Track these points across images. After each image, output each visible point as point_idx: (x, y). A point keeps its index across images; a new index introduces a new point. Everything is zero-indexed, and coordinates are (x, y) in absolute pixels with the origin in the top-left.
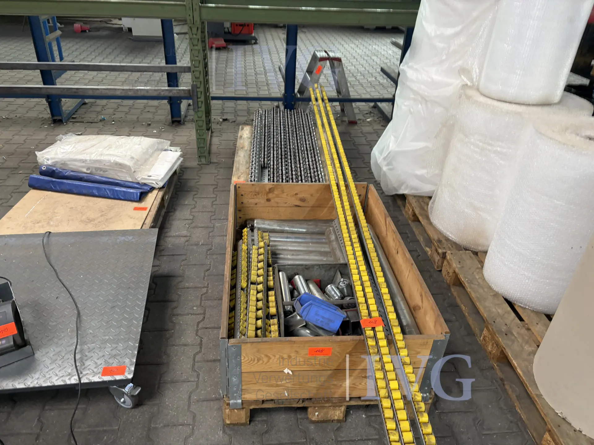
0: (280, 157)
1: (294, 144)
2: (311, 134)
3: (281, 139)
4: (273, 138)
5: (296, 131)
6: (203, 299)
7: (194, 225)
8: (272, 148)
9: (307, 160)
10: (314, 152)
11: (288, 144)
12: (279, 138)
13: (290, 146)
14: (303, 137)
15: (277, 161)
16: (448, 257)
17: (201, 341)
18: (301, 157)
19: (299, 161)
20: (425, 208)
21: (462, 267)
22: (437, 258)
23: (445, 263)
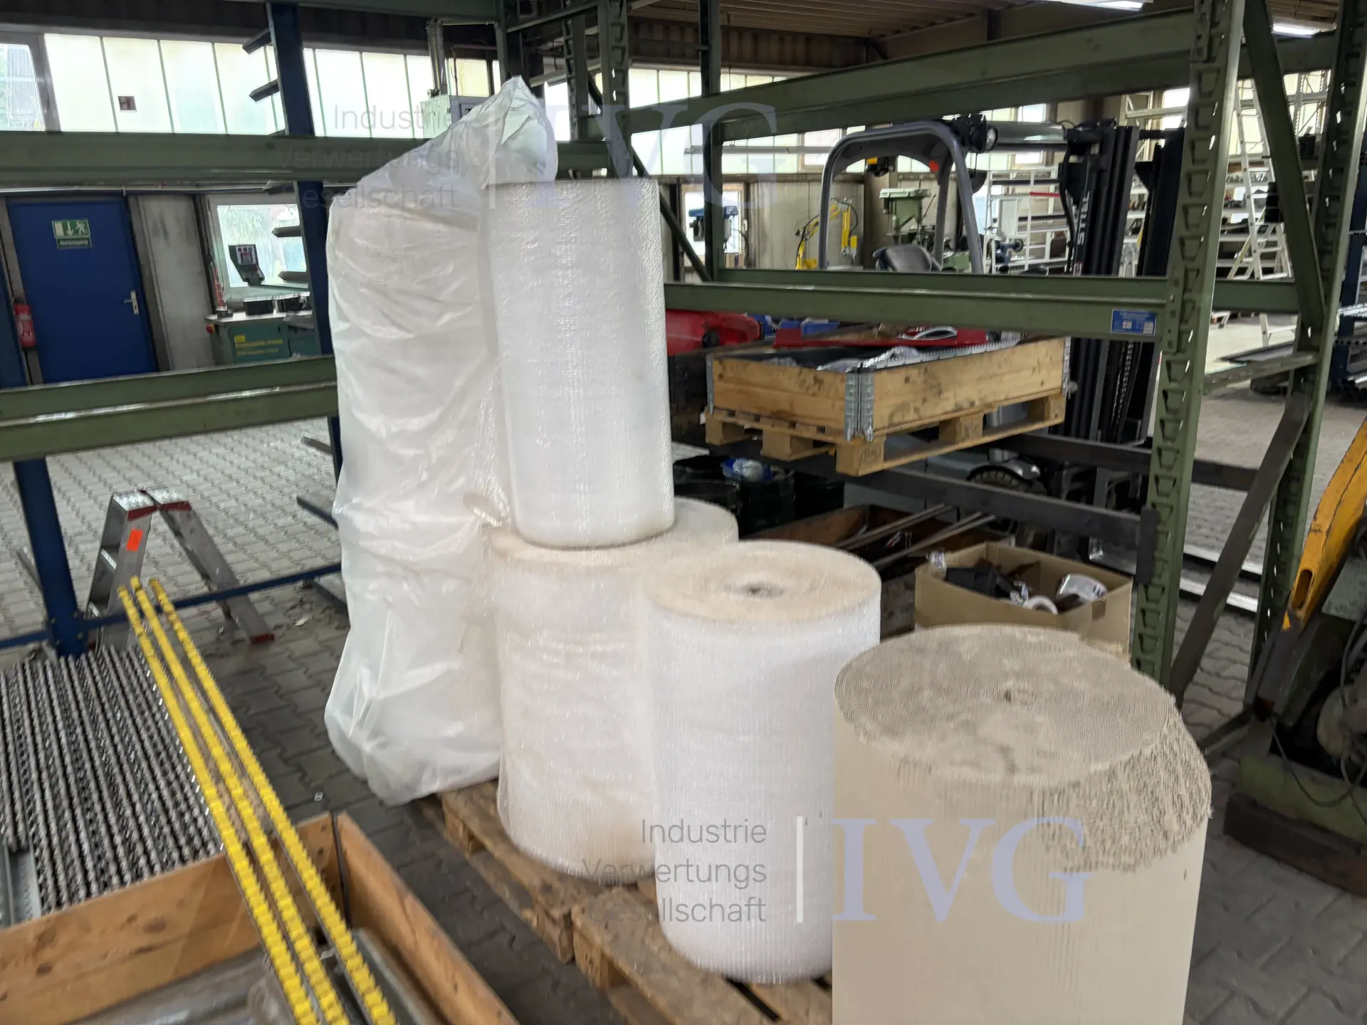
0: (65, 803)
1: (102, 750)
2: (150, 708)
3: (60, 747)
4: (36, 753)
5: (103, 711)
8: (36, 786)
9: (151, 787)
10: (169, 757)
11: (85, 756)
12: (55, 746)
13: (91, 759)
14: (129, 722)
15: (59, 819)
16: (578, 922)
18: (132, 785)
19: (129, 795)
20: (492, 812)
21: (616, 937)
22: (555, 933)
23: (576, 938)
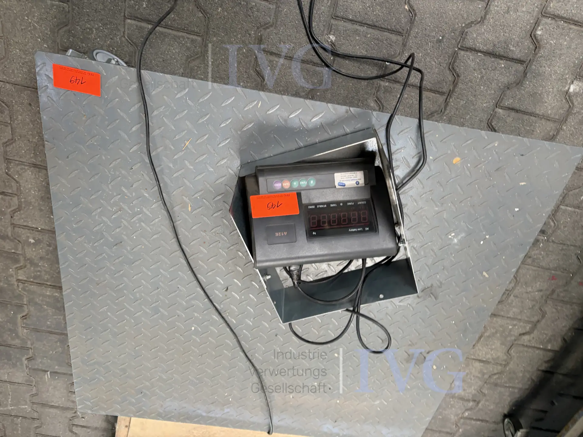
6: (22, 259)
7: (69, 414)
17: (8, 168)
